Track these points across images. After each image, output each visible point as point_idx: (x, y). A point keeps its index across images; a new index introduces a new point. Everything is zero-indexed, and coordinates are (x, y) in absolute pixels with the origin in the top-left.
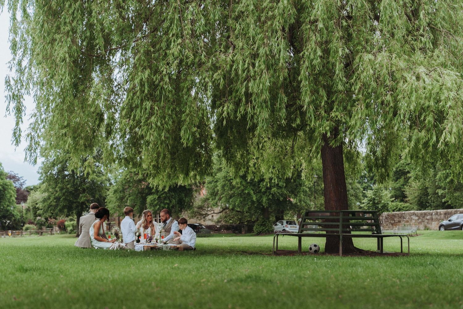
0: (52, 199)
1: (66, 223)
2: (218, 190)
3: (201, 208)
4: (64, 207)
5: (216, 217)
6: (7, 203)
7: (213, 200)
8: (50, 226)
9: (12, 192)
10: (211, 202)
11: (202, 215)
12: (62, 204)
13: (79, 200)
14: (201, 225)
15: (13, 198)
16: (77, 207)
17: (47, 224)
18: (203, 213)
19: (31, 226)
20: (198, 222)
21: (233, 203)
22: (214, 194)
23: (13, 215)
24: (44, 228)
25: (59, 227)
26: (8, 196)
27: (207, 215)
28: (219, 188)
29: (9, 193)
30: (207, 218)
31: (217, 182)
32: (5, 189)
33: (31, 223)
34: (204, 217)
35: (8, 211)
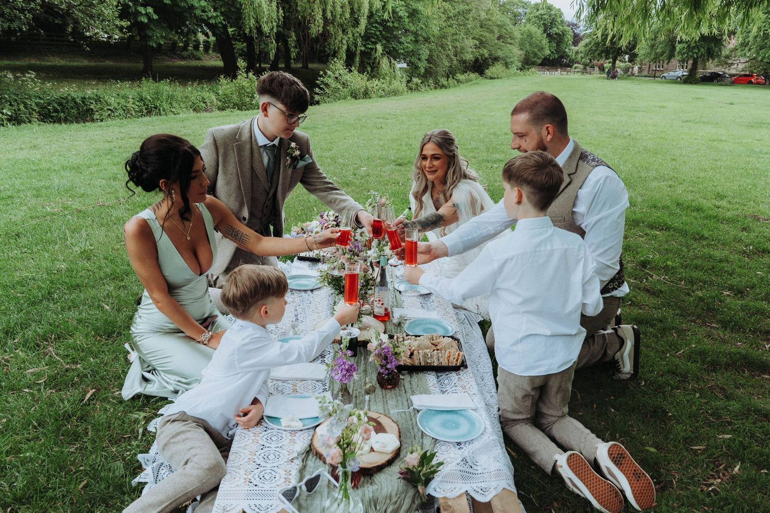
0: (592, 44)
1: (605, 65)
2: (749, 42)
3: (728, 57)
4: (602, 52)
5: (741, 66)
6: (565, 46)
7: (742, 51)
8: (593, 67)
9: (569, 37)
10: (739, 53)
11: (728, 64)
12: (600, 49)
13: (615, 46)
14: (725, 73)
15: (570, 42)
16: (614, 52)
17: (590, 65)
18: (730, 62)
19: (579, 65)
20: (723, 70)
21: (763, 55)
22: (744, 45)
23: (569, 56)
24: (588, 68)
25: (599, 68)
26: (566, 40)
27: (732, 64)
28: (751, 39)
29: (567, 38)
30: (732, 67)
31: (749, 32)
32: (564, 35)
33: (579, 63)
34: (729, 66)
35: (565, 52)
